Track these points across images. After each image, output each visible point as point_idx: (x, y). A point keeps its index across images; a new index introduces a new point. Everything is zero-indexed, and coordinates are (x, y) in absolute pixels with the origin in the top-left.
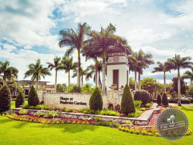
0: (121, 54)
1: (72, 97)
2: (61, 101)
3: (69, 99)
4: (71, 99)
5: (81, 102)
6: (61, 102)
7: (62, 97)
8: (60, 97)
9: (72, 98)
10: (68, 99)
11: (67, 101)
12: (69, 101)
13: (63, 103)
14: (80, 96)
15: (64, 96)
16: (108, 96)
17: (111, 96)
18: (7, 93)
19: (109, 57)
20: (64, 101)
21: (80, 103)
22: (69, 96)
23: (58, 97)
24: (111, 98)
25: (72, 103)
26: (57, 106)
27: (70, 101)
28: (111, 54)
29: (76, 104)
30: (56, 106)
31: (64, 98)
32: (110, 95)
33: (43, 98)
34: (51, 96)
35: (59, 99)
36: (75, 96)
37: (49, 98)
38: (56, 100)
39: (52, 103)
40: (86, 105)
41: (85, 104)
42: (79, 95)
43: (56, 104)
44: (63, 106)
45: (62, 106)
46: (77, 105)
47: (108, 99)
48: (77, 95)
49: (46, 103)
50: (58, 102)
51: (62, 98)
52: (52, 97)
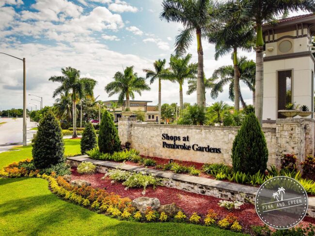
0: (297, 34)
1: (188, 134)
2: (163, 142)
3: (182, 139)
4: (186, 139)
5: (209, 146)
6: (165, 144)
7: (166, 133)
8: (163, 135)
9: (188, 137)
10: (179, 138)
11: (178, 142)
12: (180, 143)
13: (169, 147)
14: (206, 133)
15: (171, 132)
16: (277, 136)
17: (286, 133)
18: (54, 129)
19: (268, 42)
20: (170, 142)
21: (206, 148)
22: (181, 132)
23: (159, 133)
24: (288, 140)
25: (188, 148)
26: (157, 152)
27: (184, 142)
28: (271, 36)
29: (197, 150)
30: (154, 152)
31: (169, 135)
32: (283, 133)
33: (130, 135)
34: (145, 132)
35: (161, 139)
36: (194, 133)
37: (140, 136)
38: (155, 139)
39: (146, 146)
40: (220, 152)
41: (217, 151)
42: (203, 131)
43: (155, 147)
44: (168, 152)
45: (166, 153)
46: (199, 153)
47: (277, 143)
48: (198, 130)
49: (135, 145)
50: (158, 145)
51: (166, 137)
52: (147, 133)
